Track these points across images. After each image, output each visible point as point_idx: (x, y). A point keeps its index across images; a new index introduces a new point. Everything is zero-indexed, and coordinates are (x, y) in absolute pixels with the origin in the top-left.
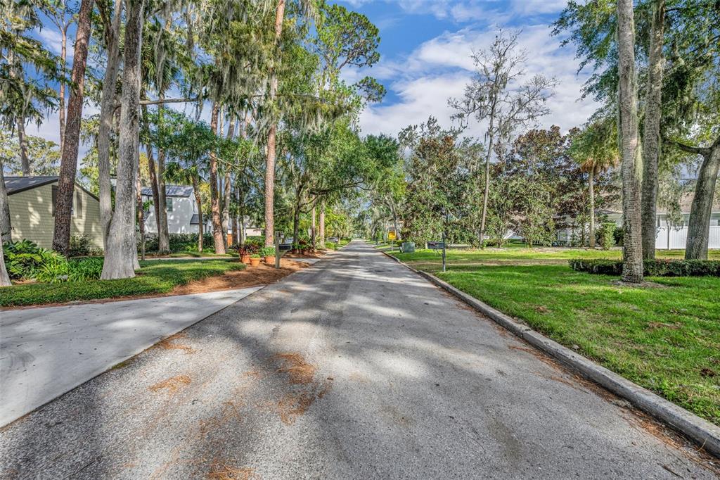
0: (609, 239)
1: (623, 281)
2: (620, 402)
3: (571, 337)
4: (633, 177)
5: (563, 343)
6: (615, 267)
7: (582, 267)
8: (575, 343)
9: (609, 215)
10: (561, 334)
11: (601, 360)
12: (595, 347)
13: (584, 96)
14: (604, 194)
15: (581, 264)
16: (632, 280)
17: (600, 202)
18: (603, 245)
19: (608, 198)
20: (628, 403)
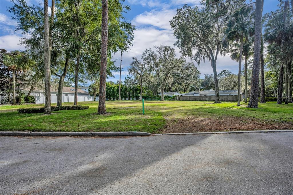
0: (23, 100)
1: (45, 114)
2: (69, 136)
3: (48, 129)
4: (48, 82)
5: (47, 131)
6: (39, 110)
7: (25, 111)
8: (51, 130)
9: (22, 90)
10: (45, 129)
11: (60, 131)
12: (57, 129)
13: (21, 44)
14: (19, 82)
15: (24, 110)
16: (48, 113)
17: (18, 85)
18: (20, 103)
19: (21, 84)
20: (70, 136)
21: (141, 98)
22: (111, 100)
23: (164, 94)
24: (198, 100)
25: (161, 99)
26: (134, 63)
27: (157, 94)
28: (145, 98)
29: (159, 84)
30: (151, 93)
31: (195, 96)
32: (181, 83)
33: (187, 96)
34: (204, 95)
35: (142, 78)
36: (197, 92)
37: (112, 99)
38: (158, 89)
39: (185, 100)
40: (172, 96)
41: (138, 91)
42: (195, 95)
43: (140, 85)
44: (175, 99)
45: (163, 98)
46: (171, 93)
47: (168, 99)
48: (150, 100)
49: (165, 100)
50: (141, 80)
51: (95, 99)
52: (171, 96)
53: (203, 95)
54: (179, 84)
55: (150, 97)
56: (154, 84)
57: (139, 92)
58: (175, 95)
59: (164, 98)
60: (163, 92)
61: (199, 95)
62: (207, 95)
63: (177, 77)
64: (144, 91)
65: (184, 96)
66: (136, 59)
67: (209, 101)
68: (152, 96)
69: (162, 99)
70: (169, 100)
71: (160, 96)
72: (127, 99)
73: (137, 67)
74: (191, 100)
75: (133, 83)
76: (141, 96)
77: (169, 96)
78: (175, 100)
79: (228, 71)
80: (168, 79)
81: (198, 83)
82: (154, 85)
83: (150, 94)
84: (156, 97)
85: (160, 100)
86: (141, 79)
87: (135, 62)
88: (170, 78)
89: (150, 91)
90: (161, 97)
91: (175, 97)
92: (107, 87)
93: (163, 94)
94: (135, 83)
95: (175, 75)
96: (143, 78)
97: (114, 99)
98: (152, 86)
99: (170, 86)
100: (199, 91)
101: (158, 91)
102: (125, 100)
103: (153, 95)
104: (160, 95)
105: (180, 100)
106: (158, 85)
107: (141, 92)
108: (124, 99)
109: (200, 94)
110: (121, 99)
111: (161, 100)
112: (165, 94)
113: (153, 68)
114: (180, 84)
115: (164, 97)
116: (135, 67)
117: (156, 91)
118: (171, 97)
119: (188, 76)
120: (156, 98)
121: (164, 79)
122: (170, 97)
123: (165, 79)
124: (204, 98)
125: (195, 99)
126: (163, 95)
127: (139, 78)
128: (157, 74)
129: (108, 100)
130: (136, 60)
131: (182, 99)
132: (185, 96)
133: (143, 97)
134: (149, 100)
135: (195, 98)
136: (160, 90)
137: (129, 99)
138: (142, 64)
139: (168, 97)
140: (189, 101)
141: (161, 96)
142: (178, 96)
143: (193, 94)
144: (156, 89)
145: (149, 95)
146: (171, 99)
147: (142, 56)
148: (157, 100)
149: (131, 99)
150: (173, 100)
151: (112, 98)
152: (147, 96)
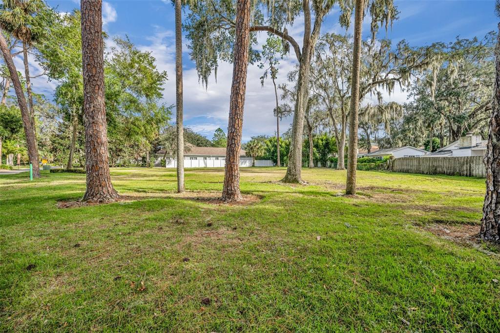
31: (435, 159)
33: (412, 159)
39: (407, 171)
42: (455, 153)
51: (254, 163)
125: (435, 169)
131: (398, 168)
135: (435, 164)
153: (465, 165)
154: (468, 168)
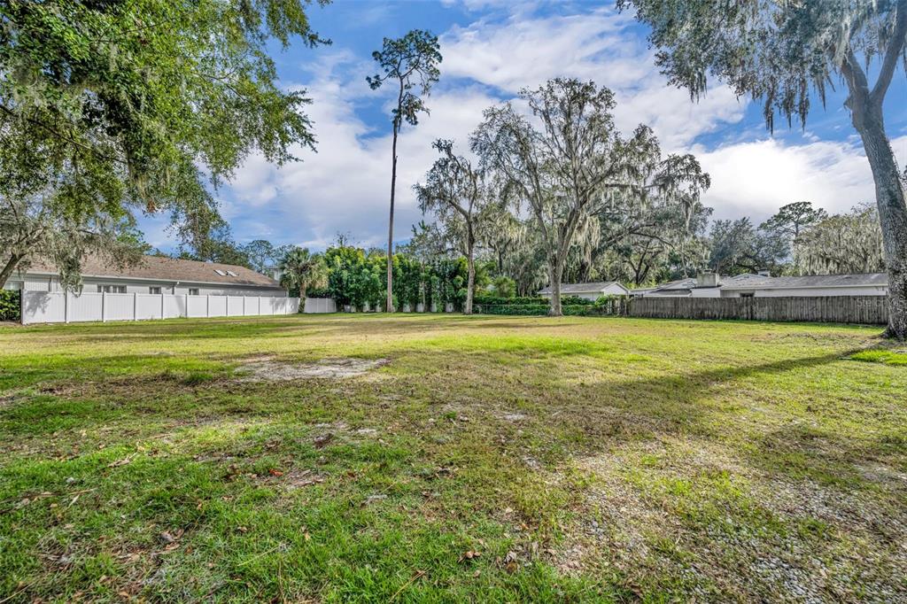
21: (468, 305)
22: (362, 312)
23: (561, 292)
24: (714, 318)
25: (550, 308)
26: (442, 165)
27: (533, 294)
28: (487, 306)
29: (540, 255)
30: (510, 285)
31: (700, 300)
32: (628, 249)
33: (662, 299)
34: (743, 295)
35: (474, 228)
36: (707, 282)
37: (367, 307)
38: (539, 273)
39: (655, 316)
40: (594, 298)
41: (458, 277)
42: (697, 294)
43: (464, 254)
44: (609, 310)
45: (557, 307)
46: (590, 288)
47: (577, 308)
48: (505, 314)
49: (566, 314)
50: (471, 235)
51: (302, 306)
52: (590, 298)
53: (737, 296)
54: (620, 251)
55: (507, 303)
56: (521, 254)
57: (462, 279)
58: (605, 295)
59: (560, 305)
60: (556, 281)
61: (716, 294)
62: (757, 295)
63: (616, 227)
64: (483, 279)
65: (647, 299)
66: (448, 149)
67: (770, 320)
68: (513, 298)
69: (553, 310)
70: (582, 314)
71: (543, 298)
72: (421, 308)
73: (455, 186)
74: (682, 318)
75: (442, 247)
76: (469, 298)
77: (583, 297)
78: (610, 315)
79: (808, 207)
80: (580, 228)
81: (697, 250)
82: (523, 259)
83: (506, 290)
84: (528, 302)
85: (543, 314)
86: (470, 230)
87: (446, 163)
88: (586, 226)
89: (505, 280)
90: (547, 302)
91: (610, 303)
92: (349, 262)
93: (557, 290)
94: (448, 245)
95: (604, 217)
96: (478, 229)
97: (373, 307)
98: (515, 262)
99: (587, 259)
100: (718, 279)
101: (537, 281)
102: (415, 311)
103: (517, 295)
104: (547, 294)
105: (632, 313)
106: (535, 257)
107: (470, 282)
108: (407, 308)
109: (723, 292)
110: (400, 309)
111: (550, 315)
112: (567, 290)
113: (518, 182)
114: (626, 252)
115: (563, 303)
116: (447, 184)
117: (531, 280)
118: (593, 303)
119: (660, 219)
120: (530, 305)
121: (563, 229)
122: (586, 302)
123: (565, 230)
124: (744, 310)
125: (701, 312)
126: (557, 294)
127: (462, 228)
128: (536, 209)
129: (354, 310)
130: (449, 153)
131: (638, 311)
132: (651, 299)
133: (475, 301)
134: (500, 313)
135: (701, 306)
136: (543, 277)
137: (428, 310)
138: (472, 170)
139: (579, 302)
140: (670, 318)
141: (550, 298)
142: (623, 297)
143: (688, 290)
144: (530, 272)
145: (502, 294)
146: (593, 309)
147: (475, 136)
148: (531, 314)
149: (435, 307)
150: (601, 315)
151: (366, 303)
152: (495, 297)
153: (745, 307)
154: (749, 311)
